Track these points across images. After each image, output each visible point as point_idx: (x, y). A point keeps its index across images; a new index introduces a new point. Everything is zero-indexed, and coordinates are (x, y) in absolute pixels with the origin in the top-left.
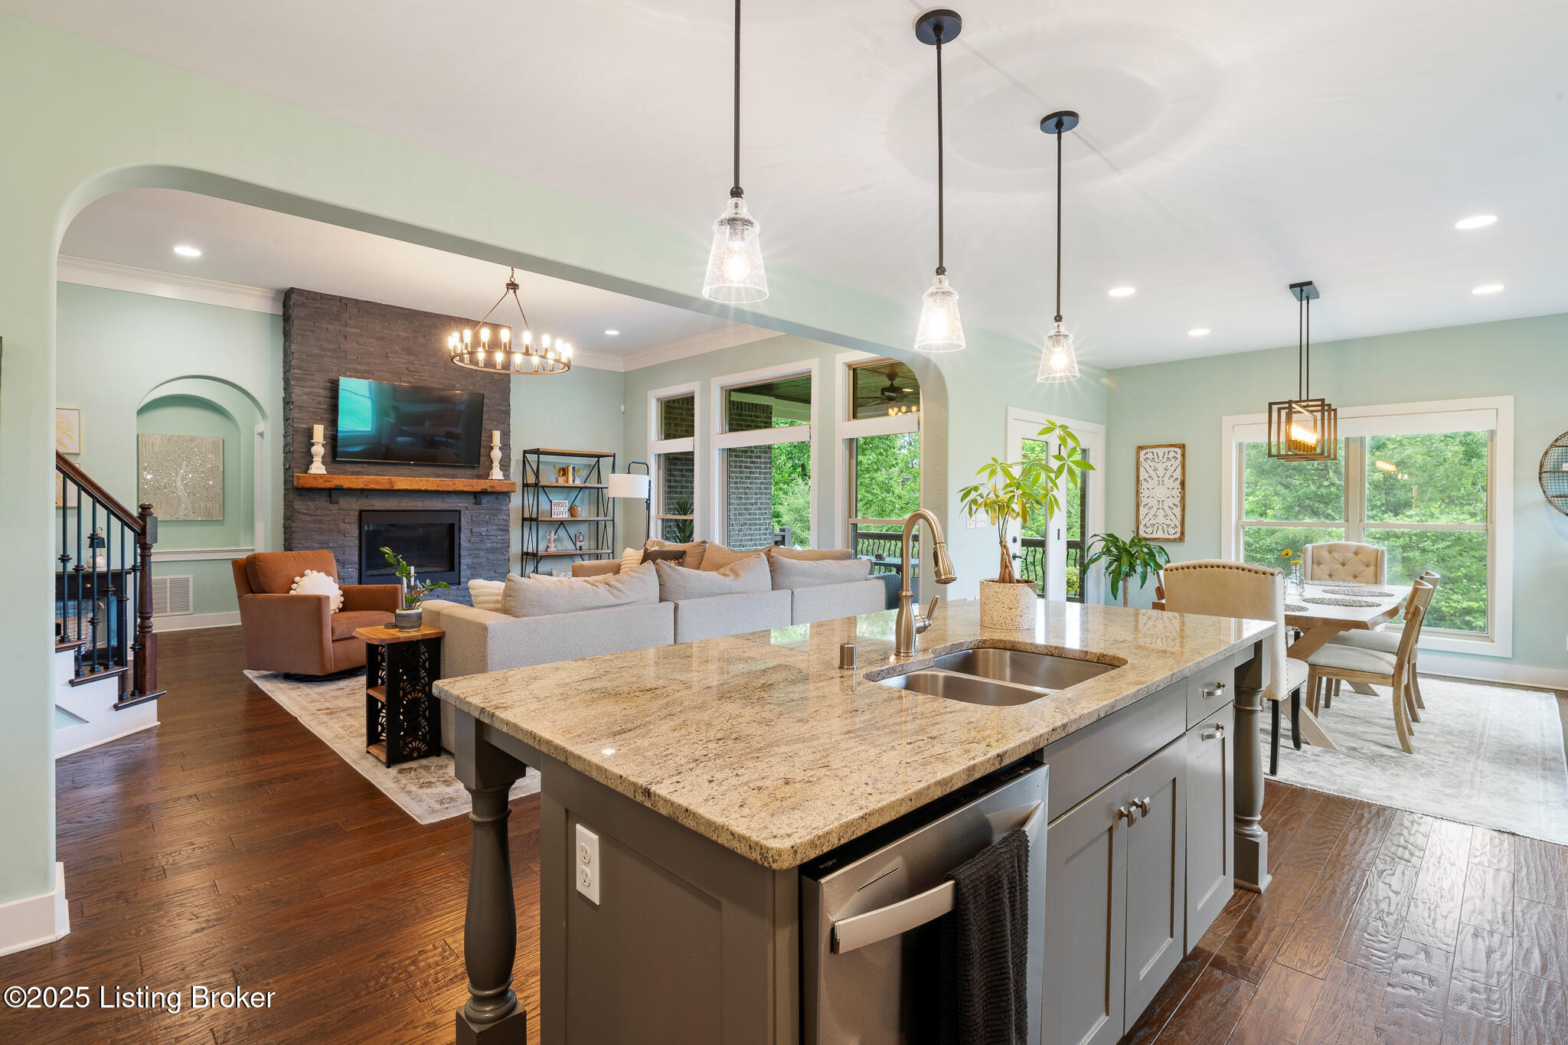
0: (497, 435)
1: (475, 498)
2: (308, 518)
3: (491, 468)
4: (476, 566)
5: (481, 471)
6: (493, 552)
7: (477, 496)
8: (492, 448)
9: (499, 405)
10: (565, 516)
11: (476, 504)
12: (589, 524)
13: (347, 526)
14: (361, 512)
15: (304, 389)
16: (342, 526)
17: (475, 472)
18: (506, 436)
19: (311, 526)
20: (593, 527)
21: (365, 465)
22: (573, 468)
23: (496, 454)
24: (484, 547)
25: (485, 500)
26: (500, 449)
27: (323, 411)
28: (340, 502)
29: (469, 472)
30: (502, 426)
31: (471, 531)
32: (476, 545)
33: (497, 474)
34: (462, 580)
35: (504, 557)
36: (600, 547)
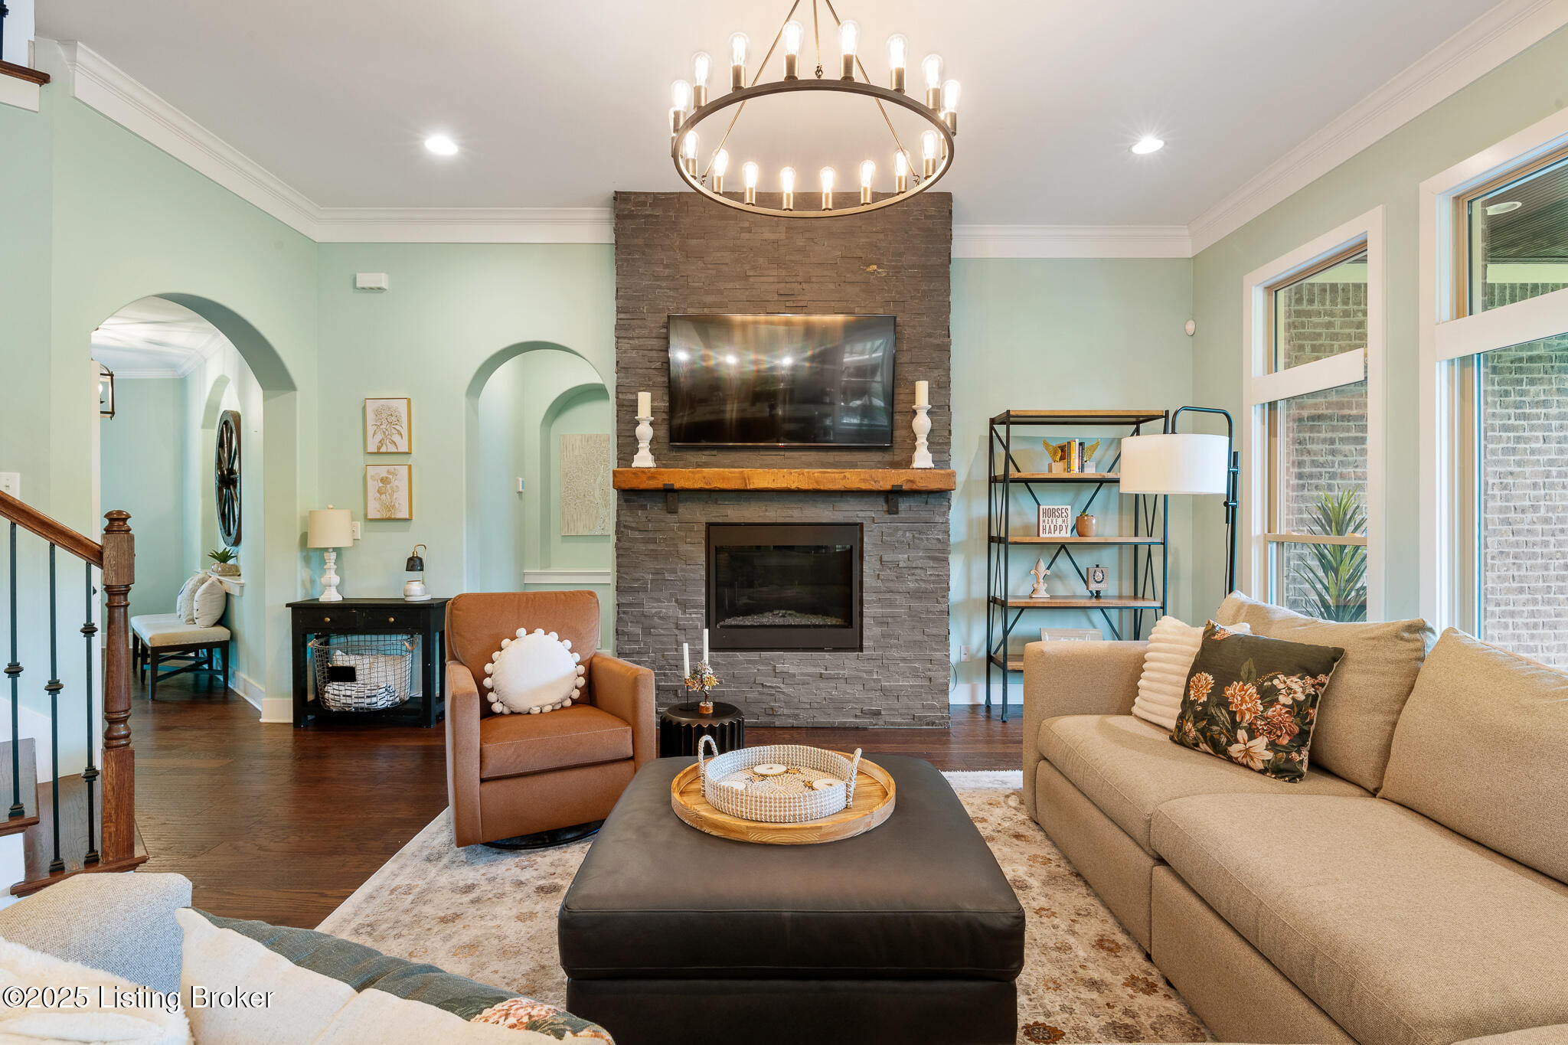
0: (922, 388)
1: (887, 502)
2: (637, 535)
3: (914, 448)
4: (890, 620)
5: (899, 455)
6: (921, 597)
7: (892, 497)
8: (915, 413)
9: (930, 335)
10: (1065, 535)
11: (889, 512)
12: (1121, 549)
13: (689, 548)
14: (709, 525)
15: (631, 342)
16: (684, 548)
17: (888, 457)
18: (941, 390)
19: (642, 547)
20: (1128, 554)
21: (715, 452)
22: (1081, 444)
23: (922, 423)
24: (902, 587)
25: (904, 505)
26: (929, 413)
27: (654, 372)
28: (680, 510)
29: (877, 456)
30: (936, 373)
31: (881, 557)
32: (891, 585)
33: (923, 458)
34: (865, 644)
35: (939, 607)
36: (1140, 595)
